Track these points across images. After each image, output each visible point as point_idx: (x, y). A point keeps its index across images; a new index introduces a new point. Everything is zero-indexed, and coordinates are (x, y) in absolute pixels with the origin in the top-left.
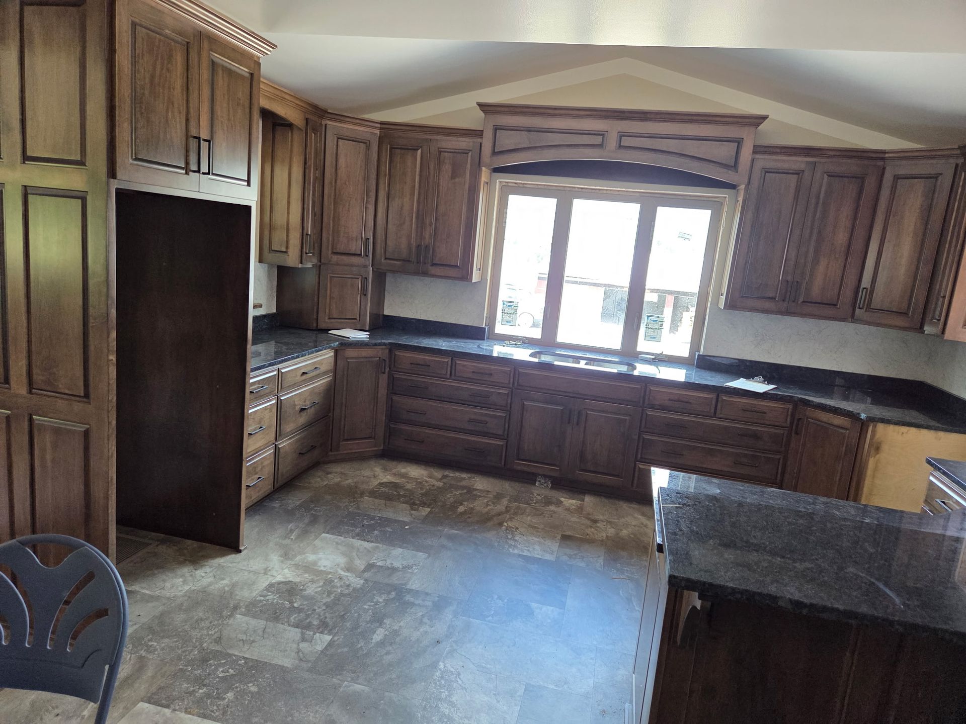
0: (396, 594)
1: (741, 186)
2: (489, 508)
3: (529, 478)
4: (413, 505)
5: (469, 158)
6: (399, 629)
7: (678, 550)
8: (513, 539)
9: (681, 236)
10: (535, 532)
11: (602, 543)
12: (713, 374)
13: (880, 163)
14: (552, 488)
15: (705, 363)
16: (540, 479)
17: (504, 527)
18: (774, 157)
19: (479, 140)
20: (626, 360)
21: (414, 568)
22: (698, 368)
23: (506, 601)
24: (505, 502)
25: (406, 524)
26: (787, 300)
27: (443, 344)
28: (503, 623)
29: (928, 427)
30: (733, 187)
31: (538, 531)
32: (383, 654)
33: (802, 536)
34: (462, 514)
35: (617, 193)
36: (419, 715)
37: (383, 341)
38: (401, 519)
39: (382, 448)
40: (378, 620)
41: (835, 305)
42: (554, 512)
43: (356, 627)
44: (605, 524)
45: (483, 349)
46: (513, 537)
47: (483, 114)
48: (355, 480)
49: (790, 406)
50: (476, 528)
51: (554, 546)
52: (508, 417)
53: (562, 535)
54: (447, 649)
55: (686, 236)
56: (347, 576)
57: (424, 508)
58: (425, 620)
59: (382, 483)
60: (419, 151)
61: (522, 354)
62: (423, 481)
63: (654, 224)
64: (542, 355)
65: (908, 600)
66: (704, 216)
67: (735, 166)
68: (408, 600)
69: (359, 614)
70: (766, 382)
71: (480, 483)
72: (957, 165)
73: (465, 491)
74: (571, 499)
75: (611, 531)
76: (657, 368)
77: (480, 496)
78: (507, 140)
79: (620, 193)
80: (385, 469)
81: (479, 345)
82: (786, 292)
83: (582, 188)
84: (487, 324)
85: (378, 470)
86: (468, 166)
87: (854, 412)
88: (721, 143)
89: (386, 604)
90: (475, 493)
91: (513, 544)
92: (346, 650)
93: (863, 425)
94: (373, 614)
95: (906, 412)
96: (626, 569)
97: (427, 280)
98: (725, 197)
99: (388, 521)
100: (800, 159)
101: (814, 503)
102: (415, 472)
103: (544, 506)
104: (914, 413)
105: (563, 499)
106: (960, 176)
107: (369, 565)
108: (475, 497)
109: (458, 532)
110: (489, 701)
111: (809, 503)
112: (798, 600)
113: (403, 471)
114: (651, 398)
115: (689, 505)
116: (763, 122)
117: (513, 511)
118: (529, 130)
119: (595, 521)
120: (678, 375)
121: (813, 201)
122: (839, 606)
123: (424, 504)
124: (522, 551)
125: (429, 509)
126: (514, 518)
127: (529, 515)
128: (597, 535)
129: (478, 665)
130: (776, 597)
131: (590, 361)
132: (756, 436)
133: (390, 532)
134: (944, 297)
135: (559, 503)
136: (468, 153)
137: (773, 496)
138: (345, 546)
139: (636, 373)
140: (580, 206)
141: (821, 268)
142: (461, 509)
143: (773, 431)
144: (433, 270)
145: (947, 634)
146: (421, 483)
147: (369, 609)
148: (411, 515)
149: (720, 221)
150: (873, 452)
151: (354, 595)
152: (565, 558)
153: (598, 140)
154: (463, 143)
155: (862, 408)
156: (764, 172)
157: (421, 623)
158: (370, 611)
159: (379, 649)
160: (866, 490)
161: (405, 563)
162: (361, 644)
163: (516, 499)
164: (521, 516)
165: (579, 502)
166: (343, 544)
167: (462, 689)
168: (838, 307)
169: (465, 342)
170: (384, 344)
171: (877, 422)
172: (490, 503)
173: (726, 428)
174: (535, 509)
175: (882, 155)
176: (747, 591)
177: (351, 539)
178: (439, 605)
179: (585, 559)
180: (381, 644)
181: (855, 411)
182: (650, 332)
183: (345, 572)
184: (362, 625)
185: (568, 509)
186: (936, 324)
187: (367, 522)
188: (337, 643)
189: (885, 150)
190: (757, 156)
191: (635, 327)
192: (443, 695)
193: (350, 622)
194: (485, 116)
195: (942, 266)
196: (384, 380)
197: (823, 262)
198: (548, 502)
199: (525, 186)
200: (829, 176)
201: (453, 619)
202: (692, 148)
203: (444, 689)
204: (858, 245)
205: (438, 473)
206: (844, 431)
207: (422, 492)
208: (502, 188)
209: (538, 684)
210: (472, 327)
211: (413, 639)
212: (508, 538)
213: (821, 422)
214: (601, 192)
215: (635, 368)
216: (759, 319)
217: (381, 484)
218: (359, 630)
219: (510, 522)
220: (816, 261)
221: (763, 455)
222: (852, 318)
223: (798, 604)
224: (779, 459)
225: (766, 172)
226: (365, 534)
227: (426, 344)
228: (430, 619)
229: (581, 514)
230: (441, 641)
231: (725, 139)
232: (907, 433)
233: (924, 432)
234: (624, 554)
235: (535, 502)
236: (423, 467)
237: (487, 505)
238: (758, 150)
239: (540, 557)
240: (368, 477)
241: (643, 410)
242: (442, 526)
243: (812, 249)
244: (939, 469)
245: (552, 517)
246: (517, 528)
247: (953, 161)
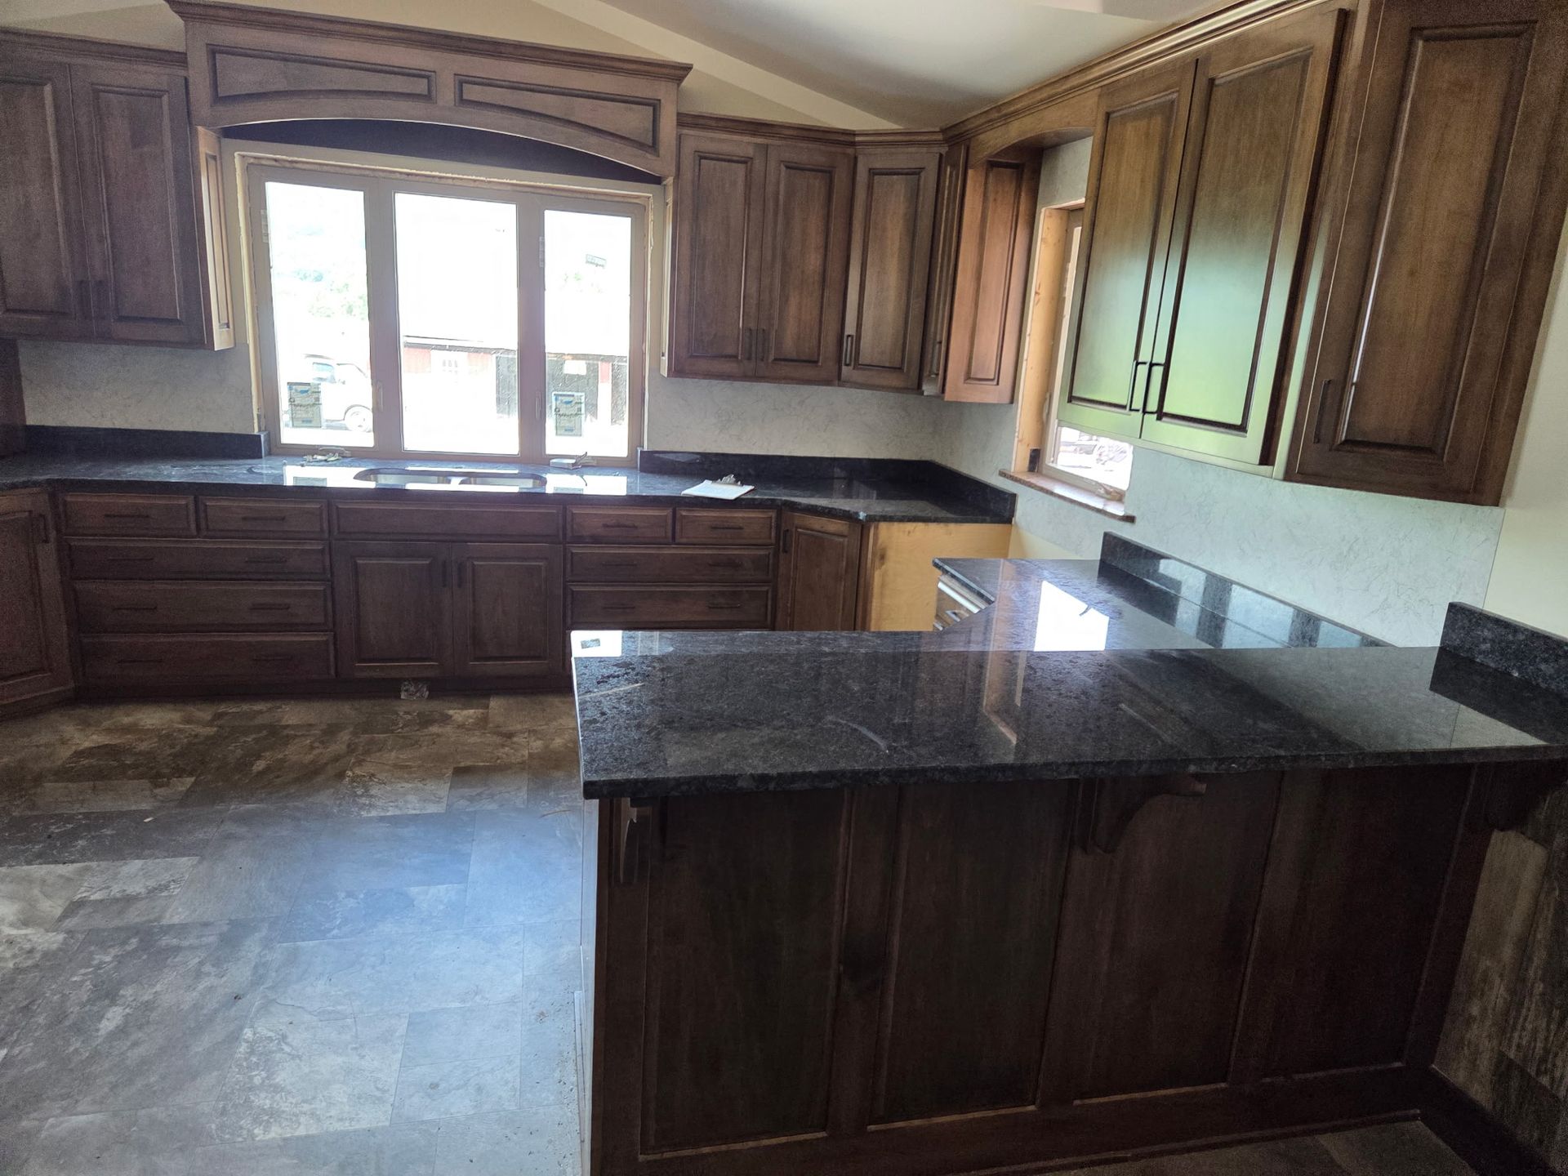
0: (141, 941)
1: (668, 180)
2: (316, 752)
3: (388, 689)
4: (156, 778)
5: (166, 108)
6: (154, 997)
7: (597, 744)
8: (366, 794)
9: (590, 260)
10: (406, 776)
11: (523, 766)
12: (666, 479)
13: (850, 151)
14: (430, 697)
15: (652, 463)
16: (407, 687)
17: (347, 779)
18: (711, 134)
19: (183, 73)
20: (531, 470)
21: (172, 887)
22: (645, 472)
23: (362, 896)
24: (345, 736)
25: (146, 814)
26: (754, 359)
27: (173, 472)
28: (359, 933)
29: (936, 520)
30: (657, 180)
31: (411, 773)
32: (125, 1048)
33: (772, 687)
34: (261, 774)
35: (472, 184)
36: (213, 1126)
37: (35, 478)
38: (134, 808)
39: (72, 685)
40: (107, 993)
41: (816, 362)
42: (438, 735)
43: (59, 1016)
44: (526, 735)
45: (262, 474)
46: (367, 791)
47: (178, 21)
48: (18, 756)
49: (773, 514)
50: (293, 791)
51: (443, 789)
52: (329, 592)
53: (455, 768)
54: (257, 1003)
55: (597, 261)
56: (26, 935)
57: (180, 779)
58: (207, 968)
59: (82, 752)
60: (48, 89)
61: (341, 477)
62: (174, 731)
63: (544, 239)
64: (379, 475)
65: (894, 741)
66: (621, 227)
67: (653, 147)
68: (167, 945)
69: (64, 995)
70: (739, 483)
71: (292, 714)
72: (941, 155)
73: (265, 733)
74: (467, 709)
75: (537, 745)
76: (582, 477)
77: (296, 736)
78: (243, 76)
79: (477, 184)
80: (85, 724)
81: (250, 468)
82: (751, 346)
83: (408, 174)
84: (263, 428)
85: (69, 730)
86: (166, 121)
87: (851, 512)
88: (628, 105)
89: (120, 962)
90: (286, 732)
91: (367, 802)
92: (42, 1064)
93: (862, 528)
94: (95, 986)
95: (914, 503)
96: (563, 796)
97: (115, 350)
98: (649, 198)
99: (107, 818)
100: (746, 139)
101: (798, 643)
102: (153, 717)
103: (418, 730)
104: (921, 504)
105: (451, 712)
106: (946, 171)
107: (73, 903)
108: (287, 740)
109: (258, 805)
110: (344, 1062)
111: (791, 643)
112: (763, 774)
113: (126, 720)
114: (575, 526)
115: (618, 676)
116: (686, 76)
117: (361, 748)
118: (284, 58)
119: (510, 735)
120: (615, 485)
121: (771, 205)
122: (812, 768)
123: (180, 772)
124: (384, 809)
125: (193, 779)
126: (364, 760)
127: (391, 751)
128: (515, 755)
129: (319, 1013)
130: (734, 777)
131: (469, 477)
132: (733, 564)
133: (112, 836)
134: (940, 343)
135: (446, 719)
136: (160, 97)
137: (746, 641)
138: (11, 882)
139: (550, 489)
140: (409, 207)
141: (792, 309)
142: (260, 765)
143: (753, 552)
144: (122, 330)
145: (937, 773)
146: (168, 736)
147: (83, 982)
148: (155, 796)
149: (645, 235)
150: (877, 563)
151: (48, 963)
152: (464, 803)
153: (421, 86)
154: (149, 76)
155: (861, 507)
156: (698, 158)
157: (198, 975)
158: (88, 983)
159: (115, 1043)
160: (874, 615)
161: (152, 883)
162: (76, 1044)
163: (366, 727)
164: (378, 754)
165: (481, 711)
166: (8, 879)
167: (293, 1059)
168: (820, 364)
169: (220, 466)
170: (35, 484)
171: (879, 521)
172: (316, 744)
173: (692, 557)
174: (403, 737)
175: (850, 139)
176: (695, 778)
177: (26, 868)
178: (232, 938)
179: (496, 798)
180: (121, 1031)
181: (853, 510)
182: (565, 422)
183: (18, 928)
184: (72, 1012)
185: (461, 726)
186: (935, 380)
187: (58, 828)
188: (20, 1057)
189: (854, 131)
190: (685, 131)
191: (537, 415)
192: (257, 1081)
193: (45, 1015)
194: (186, 25)
195: (935, 302)
196: (48, 557)
197: (793, 302)
198: (425, 721)
199: (295, 165)
200: (787, 167)
201: (264, 952)
202: (583, 111)
203: (258, 1070)
204: (834, 273)
205: (204, 713)
206: (841, 540)
207: (173, 750)
208: (248, 168)
209: (430, 1009)
210: (231, 435)
211: (185, 1007)
212: (357, 796)
213: (812, 530)
214: (443, 181)
215: (544, 482)
216: (721, 390)
217: (79, 754)
218: (67, 1023)
219: (357, 768)
220: (785, 299)
221: (745, 589)
222: (835, 379)
223: (763, 779)
224: (767, 592)
225: (701, 158)
226: (54, 852)
227: (134, 476)
228: (217, 963)
229: (485, 729)
230: (243, 995)
231: (632, 99)
232: (913, 532)
233: (933, 526)
234: (559, 774)
235: (401, 726)
236: (171, 706)
237: (312, 748)
238: (687, 121)
239: (418, 812)
240: (46, 745)
241: (565, 549)
242: (224, 802)
243: (777, 282)
244: (947, 572)
245: (434, 743)
246: (373, 775)
247: (935, 149)
